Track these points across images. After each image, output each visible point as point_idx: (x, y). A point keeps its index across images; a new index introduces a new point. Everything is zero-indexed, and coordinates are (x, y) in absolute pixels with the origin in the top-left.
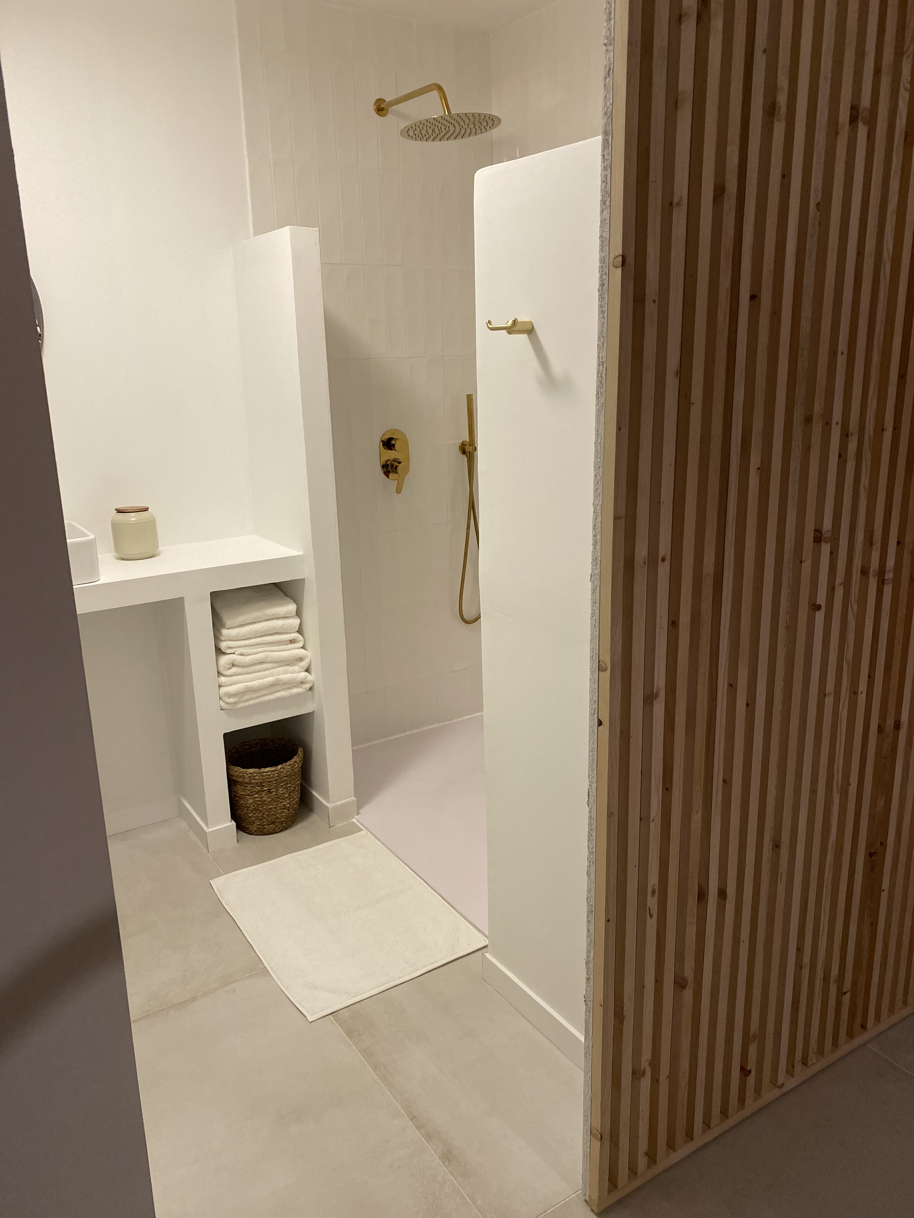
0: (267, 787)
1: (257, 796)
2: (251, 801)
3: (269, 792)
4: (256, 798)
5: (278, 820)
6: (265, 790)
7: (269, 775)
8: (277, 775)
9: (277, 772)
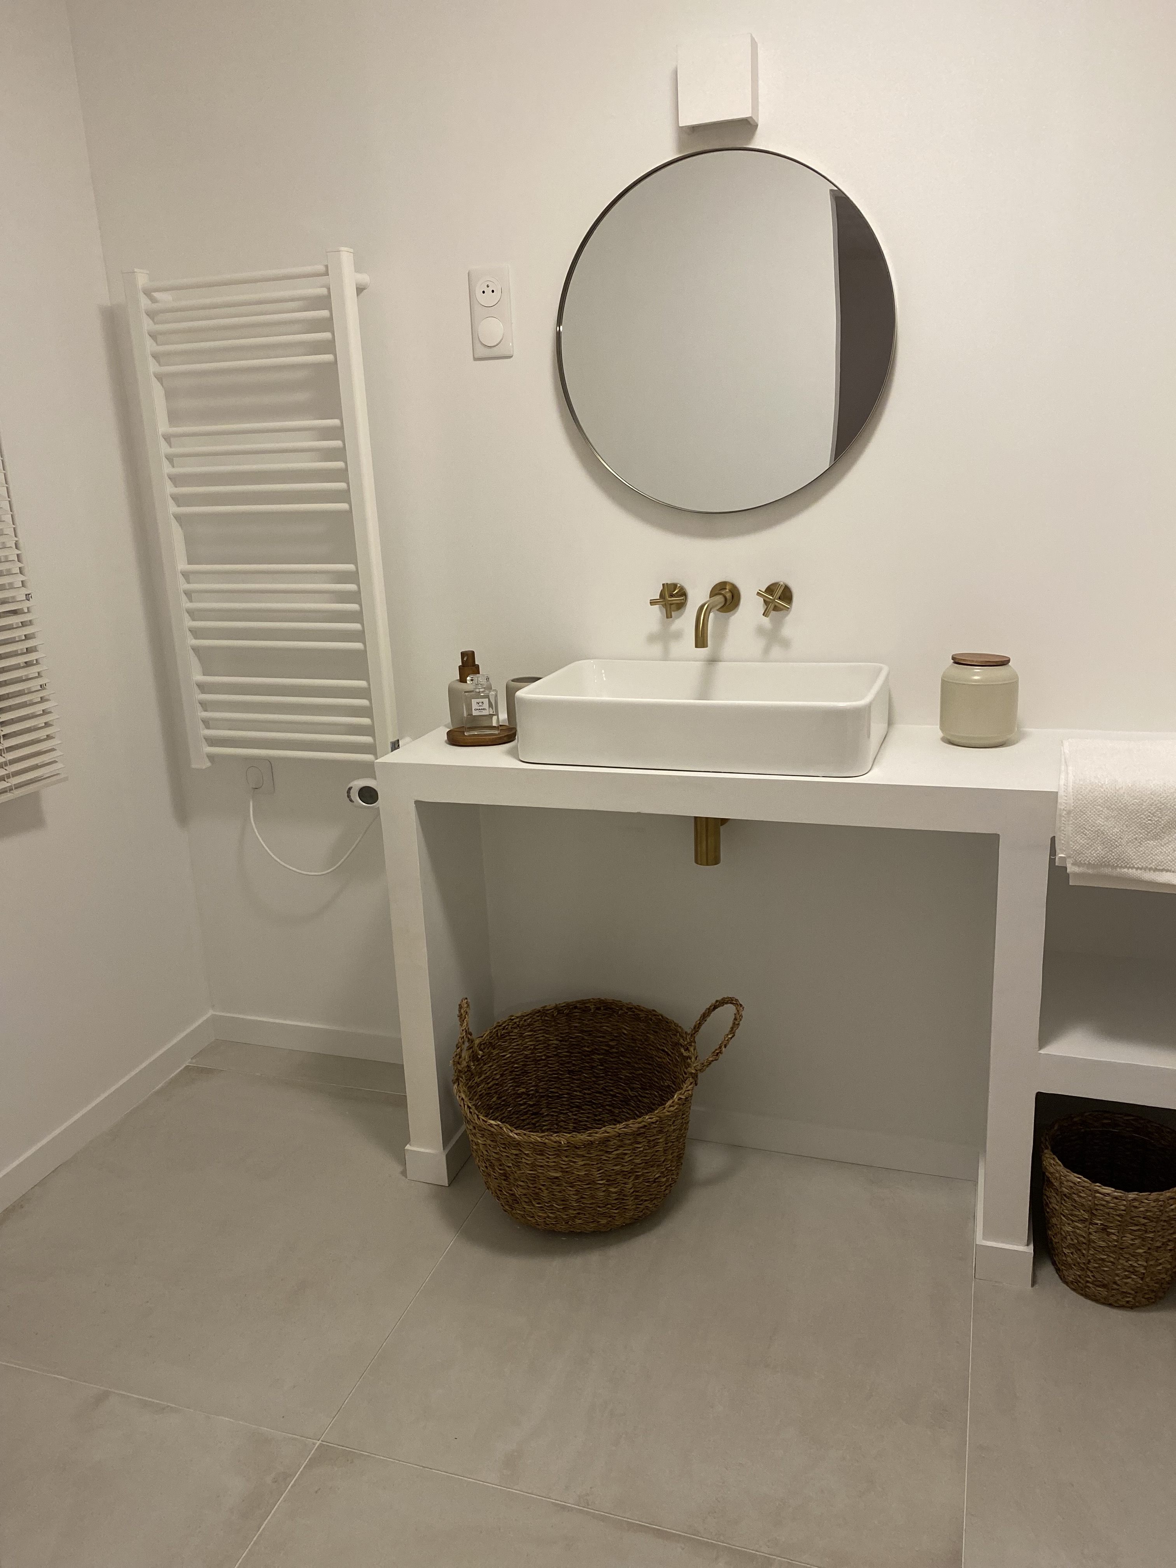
0: (1100, 1220)
1: (1080, 1225)
2: (1069, 1229)
3: (1103, 1229)
4: (1079, 1228)
5: (1115, 1286)
6: (1097, 1224)
7: (1107, 1202)
8: (1123, 1208)
9: (1125, 1203)
